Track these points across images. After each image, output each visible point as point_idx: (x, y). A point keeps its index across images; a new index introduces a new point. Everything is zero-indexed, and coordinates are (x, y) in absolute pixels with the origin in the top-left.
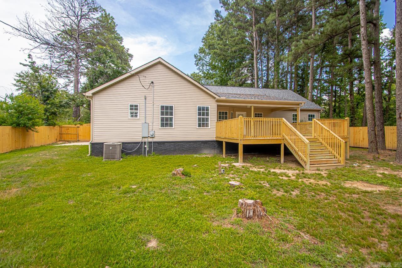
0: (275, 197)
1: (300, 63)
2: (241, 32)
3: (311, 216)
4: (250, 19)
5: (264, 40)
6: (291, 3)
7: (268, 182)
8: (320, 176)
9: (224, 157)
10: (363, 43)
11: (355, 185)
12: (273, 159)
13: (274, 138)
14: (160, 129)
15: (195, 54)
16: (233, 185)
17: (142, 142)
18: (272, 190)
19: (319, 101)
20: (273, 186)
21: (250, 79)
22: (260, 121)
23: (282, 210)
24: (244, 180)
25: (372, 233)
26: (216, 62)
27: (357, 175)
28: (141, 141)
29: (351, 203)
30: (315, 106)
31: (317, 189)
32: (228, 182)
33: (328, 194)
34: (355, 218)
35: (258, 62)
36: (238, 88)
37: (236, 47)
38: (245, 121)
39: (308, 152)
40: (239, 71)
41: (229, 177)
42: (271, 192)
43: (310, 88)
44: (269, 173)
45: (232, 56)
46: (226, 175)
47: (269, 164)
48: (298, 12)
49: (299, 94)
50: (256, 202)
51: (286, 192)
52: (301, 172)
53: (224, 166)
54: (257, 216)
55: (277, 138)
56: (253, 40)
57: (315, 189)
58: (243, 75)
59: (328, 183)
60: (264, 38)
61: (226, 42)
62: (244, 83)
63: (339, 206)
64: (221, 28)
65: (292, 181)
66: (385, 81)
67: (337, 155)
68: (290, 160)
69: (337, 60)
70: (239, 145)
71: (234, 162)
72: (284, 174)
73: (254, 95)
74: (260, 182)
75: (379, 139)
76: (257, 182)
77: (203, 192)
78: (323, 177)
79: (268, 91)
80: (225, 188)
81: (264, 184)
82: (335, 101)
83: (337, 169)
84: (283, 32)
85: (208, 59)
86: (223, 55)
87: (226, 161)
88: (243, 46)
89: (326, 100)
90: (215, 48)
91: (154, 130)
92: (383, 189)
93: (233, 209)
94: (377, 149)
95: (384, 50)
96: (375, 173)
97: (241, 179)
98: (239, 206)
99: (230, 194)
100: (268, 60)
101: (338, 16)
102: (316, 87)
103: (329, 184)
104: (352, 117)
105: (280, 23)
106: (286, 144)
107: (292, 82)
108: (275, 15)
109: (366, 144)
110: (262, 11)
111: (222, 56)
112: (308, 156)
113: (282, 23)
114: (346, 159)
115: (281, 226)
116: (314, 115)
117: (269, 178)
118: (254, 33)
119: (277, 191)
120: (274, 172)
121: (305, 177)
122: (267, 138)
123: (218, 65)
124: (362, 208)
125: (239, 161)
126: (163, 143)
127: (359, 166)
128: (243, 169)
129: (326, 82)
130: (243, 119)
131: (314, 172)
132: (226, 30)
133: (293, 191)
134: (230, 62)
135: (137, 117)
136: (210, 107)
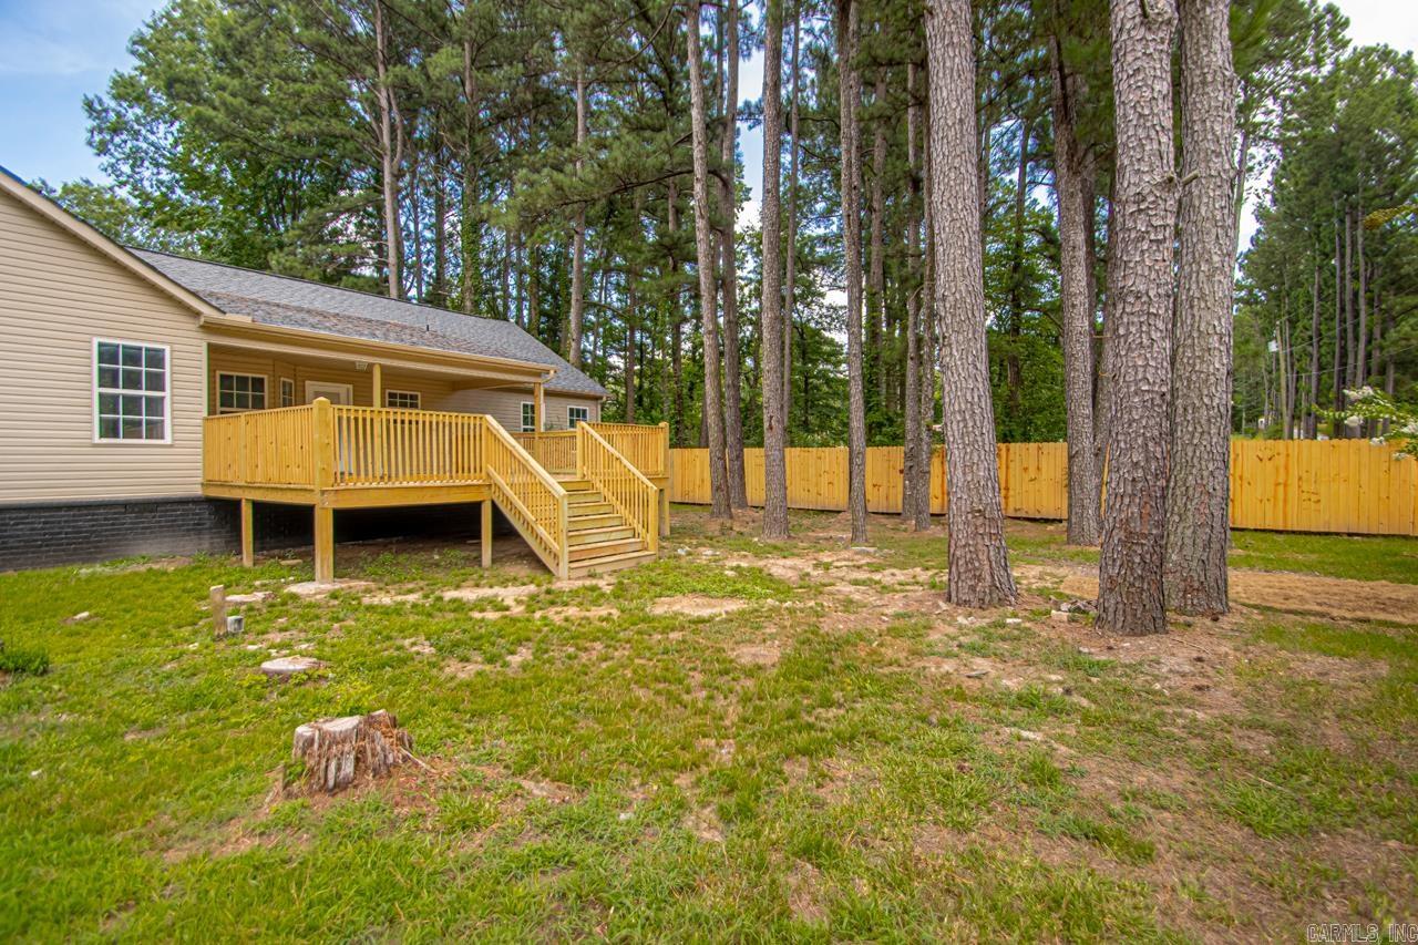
0: (452, 684)
1: (546, 242)
2: (325, 70)
3: (560, 720)
4: (367, 34)
5: (422, 130)
6: (513, 37)
7: (428, 639)
8: (595, 594)
9: (247, 561)
10: (700, 223)
11: (677, 608)
12: (457, 553)
13: (457, 483)
15: (91, 96)
16: (279, 673)
18: (443, 664)
19: (599, 371)
20: (447, 650)
21: (371, 262)
22: (403, 422)
23: (471, 726)
24: (333, 646)
25: (705, 725)
26: (210, 161)
27: (684, 579)
29: (665, 657)
30: (587, 384)
31: (584, 634)
32: (260, 664)
33: (609, 642)
34: (670, 696)
35: (402, 207)
36: (314, 287)
37: (305, 125)
38: (340, 419)
39: (563, 523)
40: (324, 221)
41: (264, 645)
42: (441, 669)
43: (573, 325)
44: (439, 604)
45: (286, 152)
46: (252, 637)
47: (440, 575)
48: (536, 75)
49: (545, 342)
50: (371, 722)
51: (491, 661)
52: (544, 588)
53: (242, 603)
54: (374, 770)
55: (469, 482)
56: (378, 119)
57: (576, 636)
58: (342, 240)
59: (614, 611)
60: (423, 124)
61: (259, 87)
62: (347, 273)
63: (635, 672)
64: (232, 22)
65: (514, 620)
66: (748, 334)
67: (639, 528)
68: (513, 551)
69: (643, 257)
70: (318, 513)
71: (294, 582)
72: (491, 602)
73: (385, 323)
74: (399, 642)
75: (733, 481)
76: (388, 643)
77: (123, 728)
78: (603, 595)
79: (437, 318)
80: (242, 693)
81: (415, 649)
82: (641, 374)
83: (639, 568)
84: (490, 124)
85: (164, 135)
86: (247, 140)
87: (256, 579)
88: (337, 126)
89: (618, 368)
90: (200, 100)
92: (734, 606)
93: (271, 769)
94: (729, 506)
95: (745, 255)
96: (723, 567)
97: (322, 642)
98: (296, 752)
99: (265, 714)
100: (441, 208)
101: (642, 129)
102: (592, 328)
103: (616, 613)
104: (677, 422)
105: (478, 88)
106: (498, 502)
107: (524, 299)
108: (461, 56)
109: (705, 494)
110: (412, 23)
111: (239, 144)
112: (563, 537)
113: (484, 93)
114: (662, 537)
115: (460, 780)
116: (584, 411)
117: (435, 623)
118: (384, 94)
119: (460, 665)
120: (453, 601)
121: (553, 603)
122: (431, 483)
123: (218, 173)
124: (688, 666)
125: (318, 575)
127: (689, 554)
128: (336, 602)
129: (616, 315)
130: (332, 411)
131: (579, 583)
132: (255, 41)
133: (513, 653)
134: (280, 174)
136: (167, 349)
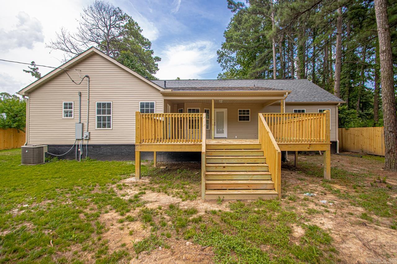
14: (96, 130)
15: (218, 50)
17: (75, 146)
28: (74, 144)
30: (330, 98)
91: (89, 131)
126: (99, 146)
135: (71, 117)
136: (155, 102)
